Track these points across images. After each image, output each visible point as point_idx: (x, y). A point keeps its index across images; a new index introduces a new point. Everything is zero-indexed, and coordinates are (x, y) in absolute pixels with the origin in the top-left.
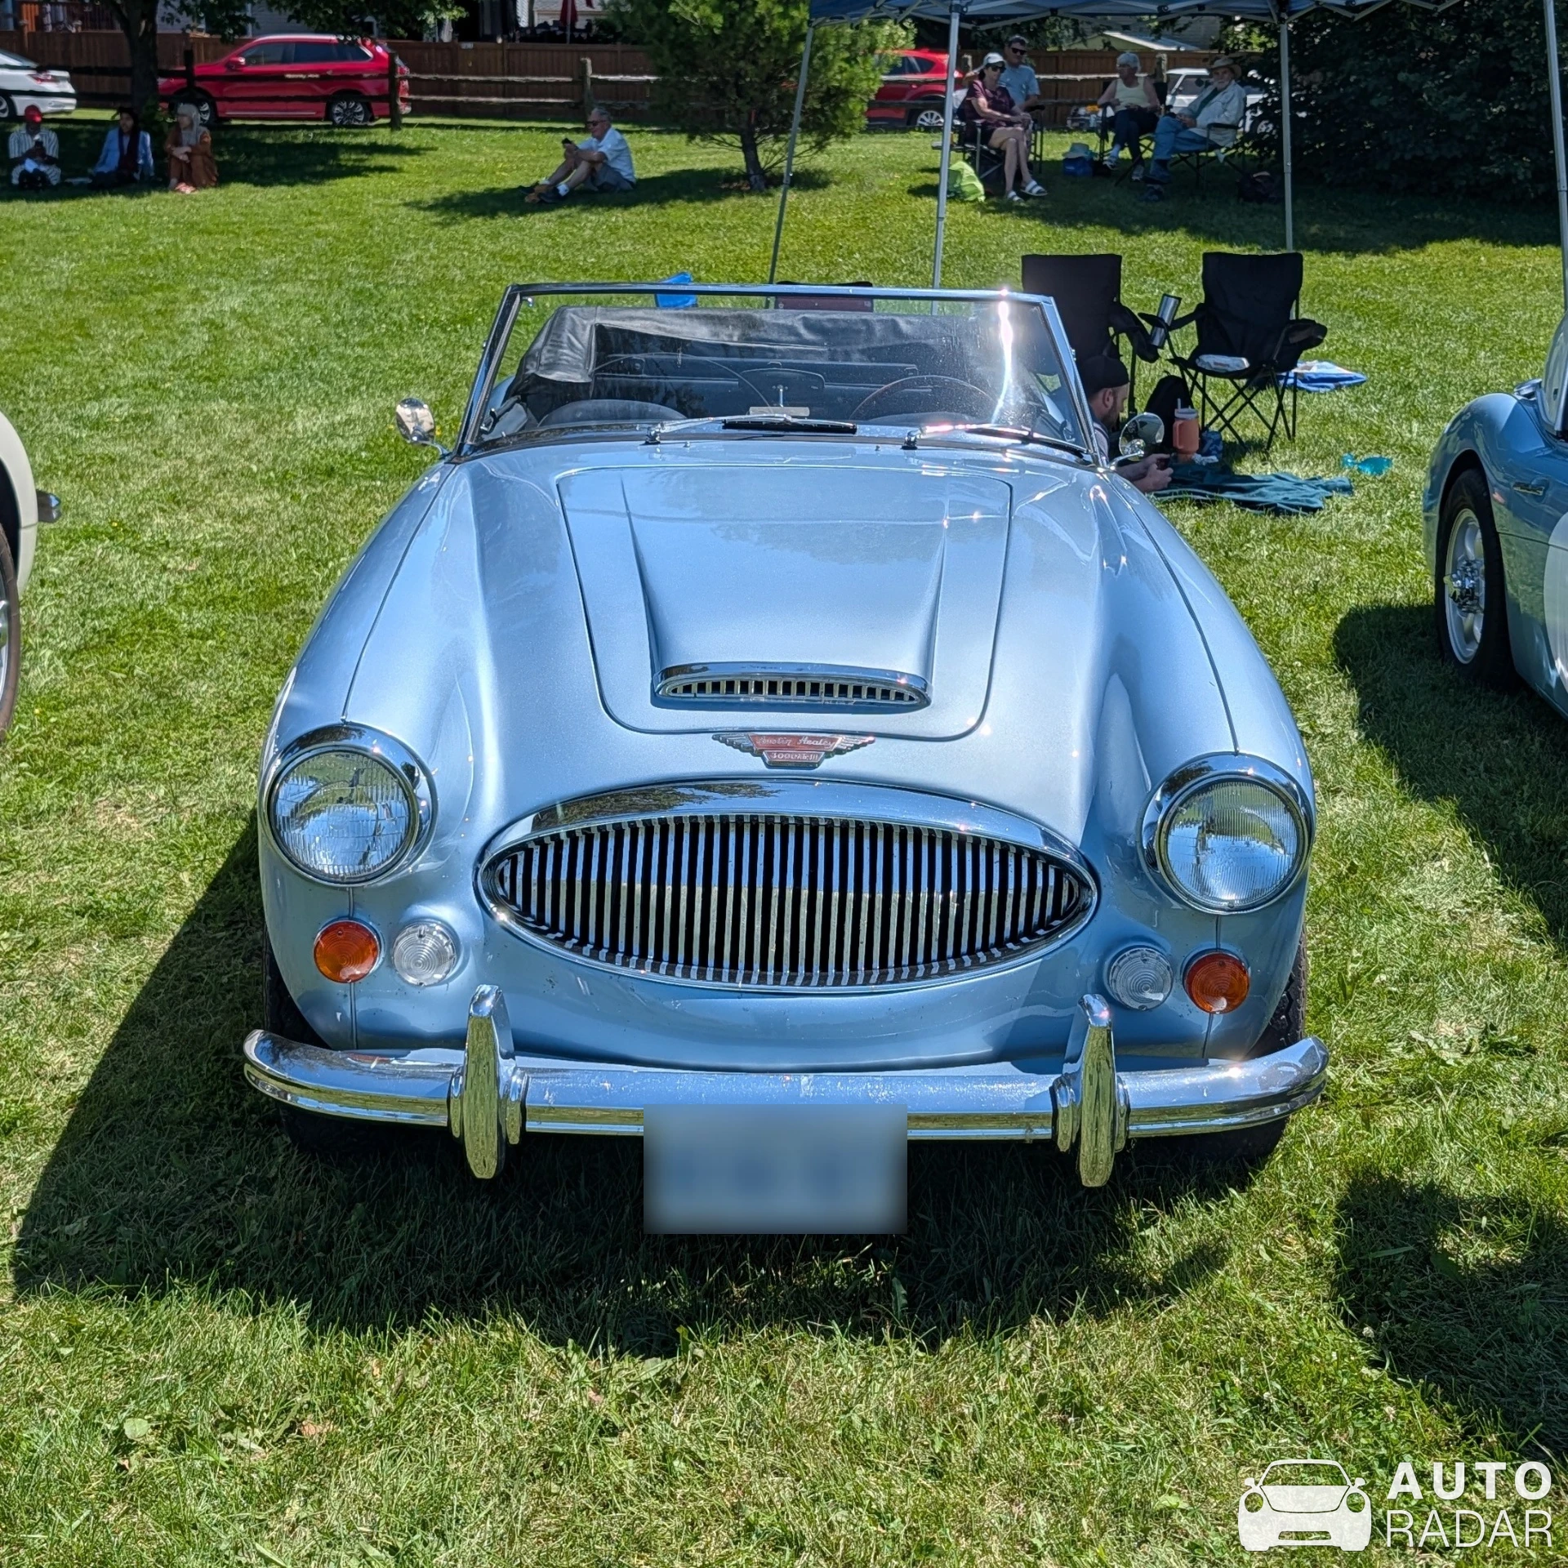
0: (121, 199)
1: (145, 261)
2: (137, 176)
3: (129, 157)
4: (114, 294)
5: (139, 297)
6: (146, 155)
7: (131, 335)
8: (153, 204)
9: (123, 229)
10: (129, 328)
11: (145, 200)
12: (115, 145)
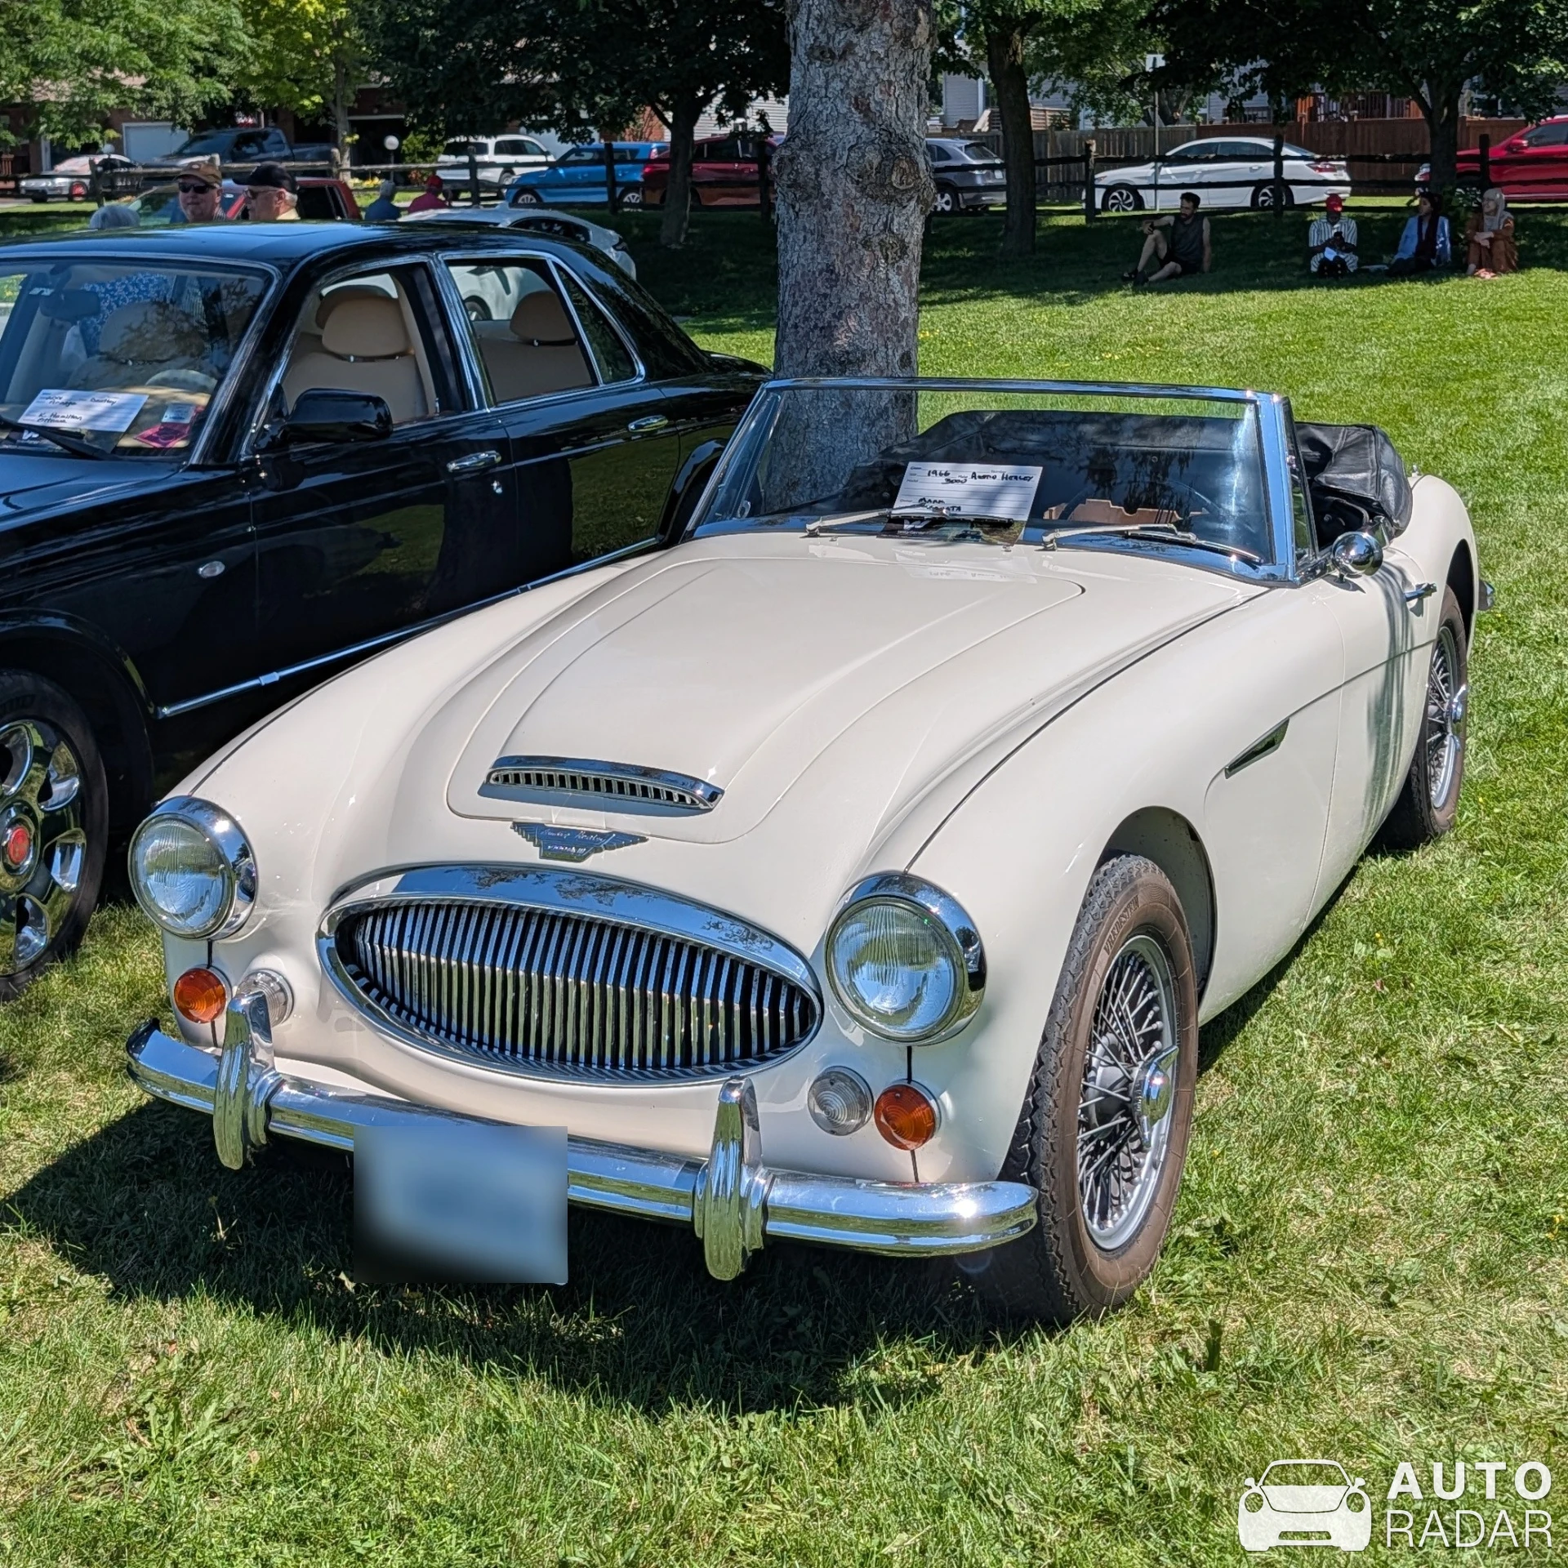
0: (1419, 285)
1: (1457, 348)
2: (1434, 261)
3: (1427, 244)
4: (1430, 381)
5: (1456, 385)
6: (1443, 241)
7: (1457, 422)
8: (1451, 288)
9: (1427, 316)
10: (1453, 415)
11: (1444, 287)
12: (1415, 231)
